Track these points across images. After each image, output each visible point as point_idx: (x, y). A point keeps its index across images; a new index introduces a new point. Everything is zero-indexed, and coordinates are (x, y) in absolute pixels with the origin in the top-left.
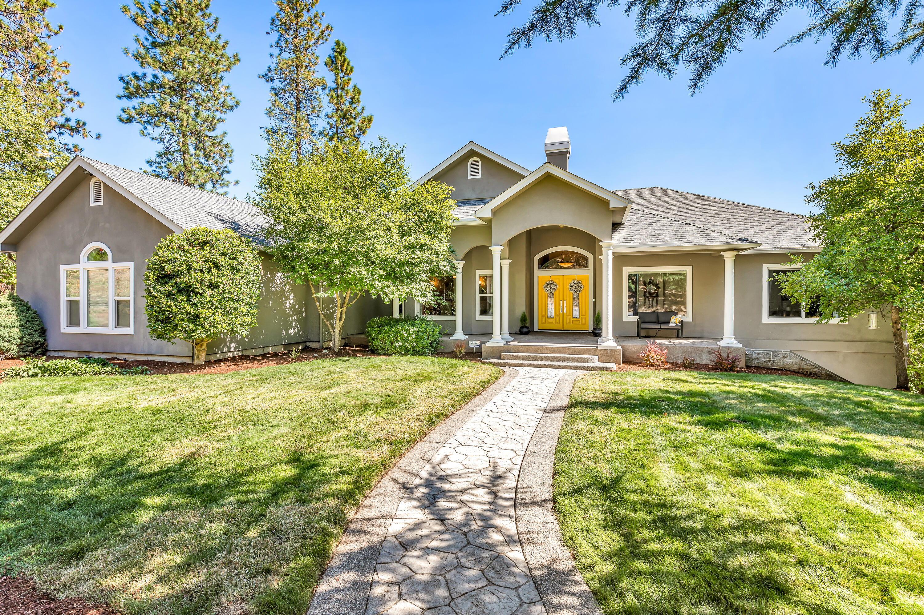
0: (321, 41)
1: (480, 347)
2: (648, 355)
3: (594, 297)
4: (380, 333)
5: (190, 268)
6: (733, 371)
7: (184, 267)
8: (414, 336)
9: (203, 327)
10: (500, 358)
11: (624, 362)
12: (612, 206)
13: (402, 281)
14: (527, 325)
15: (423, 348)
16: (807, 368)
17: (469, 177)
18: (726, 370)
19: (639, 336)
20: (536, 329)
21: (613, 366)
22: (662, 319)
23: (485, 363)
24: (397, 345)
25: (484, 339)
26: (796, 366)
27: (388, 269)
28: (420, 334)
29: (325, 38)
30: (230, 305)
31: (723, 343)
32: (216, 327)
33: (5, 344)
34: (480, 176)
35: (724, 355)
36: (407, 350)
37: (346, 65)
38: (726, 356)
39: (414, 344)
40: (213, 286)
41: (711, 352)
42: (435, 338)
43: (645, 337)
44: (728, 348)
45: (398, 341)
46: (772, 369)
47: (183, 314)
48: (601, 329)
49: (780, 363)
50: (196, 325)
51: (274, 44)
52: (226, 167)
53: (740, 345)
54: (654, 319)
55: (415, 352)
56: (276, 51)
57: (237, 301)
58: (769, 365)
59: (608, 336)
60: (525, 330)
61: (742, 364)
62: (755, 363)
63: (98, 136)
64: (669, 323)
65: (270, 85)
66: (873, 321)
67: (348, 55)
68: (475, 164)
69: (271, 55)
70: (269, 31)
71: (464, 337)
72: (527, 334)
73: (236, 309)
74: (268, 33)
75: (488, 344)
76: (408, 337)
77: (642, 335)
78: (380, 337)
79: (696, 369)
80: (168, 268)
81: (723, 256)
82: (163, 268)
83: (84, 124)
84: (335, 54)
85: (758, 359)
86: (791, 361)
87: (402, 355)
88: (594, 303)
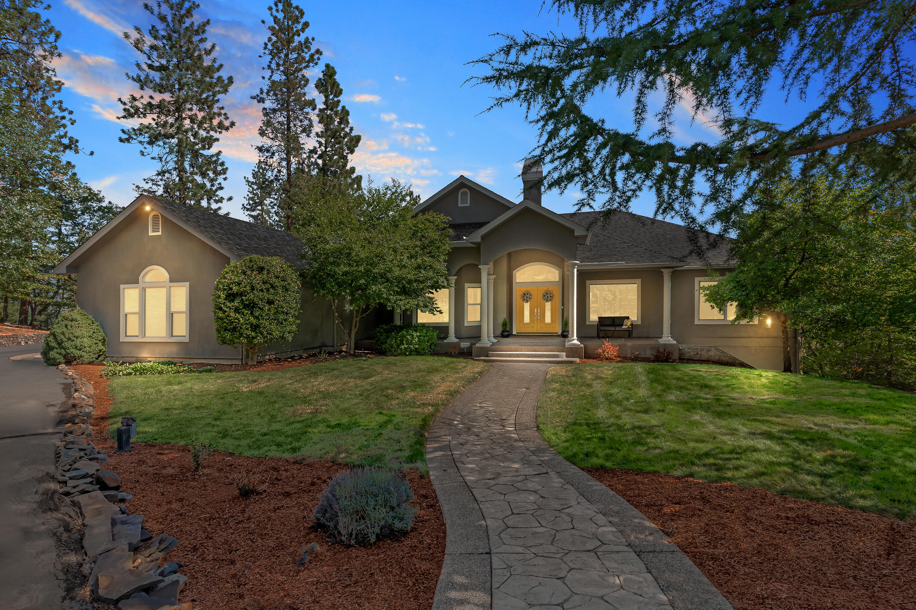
0: (311, 64)
1: (470, 348)
2: (604, 351)
3: (563, 305)
4: (388, 337)
5: (253, 289)
6: (669, 362)
7: (248, 288)
8: (417, 339)
9: (262, 334)
10: (487, 356)
11: (585, 358)
12: (576, 234)
13: (410, 295)
14: (508, 329)
15: (424, 349)
16: (725, 359)
17: (460, 205)
18: (662, 362)
19: (598, 337)
20: (514, 333)
21: (577, 360)
22: (617, 322)
23: (476, 360)
24: (403, 347)
25: (473, 341)
26: (717, 358)
27: (401, 286)
28: (422, 338)
29: (315, 61)
30: (281, 317)
31: (662, 341)
32: (272, 334)
33: (78, 352)
34: (468, 205)
35: (661, 350)
36: (411, 351)
37: (335, 88)
38: (663, 350)
39: (417, 346)
40: (270, 302)
41: (652, 348)
42: (434, 340)
43: (603, 337)
44: (665, 344)
45: (403, 344)
46: (699, 360)
47: (247, 324)
48: (568, 331)
49: (705, 355)
50: (257, 333)
51: (267, 67)
52: (220, 184)
53: (675, 342)
54: (610, 322)
55: (418, 352)
56: (267, 73)
57: (287, 314)
58: (697, 357)
59: (573, 336)
60: (506, 333)
61: (676, 356)
62: (687, 356)
63: (92, 153)
64: (622, 325)
65: (262, 105)
66: (769, 322)
67: (337, 77)
68: (465, 194)
69: (263, 78)
70: (262, 55)
71: (456, 340)
72: (507, 336)
73: (285, 320)
74: (260, 56)
75: (477, 345)
76: (412, 341)
77: (601, 336)
78: (388, 341)
79: (640, 361)
80: (235, 289)
81: (662, 272)
82: (231, 289)
83: (77, 141)
84: (326, 77)
85: (689, 353)
86: (713, 354)
87: (406, 355)
88: (563, 310)
